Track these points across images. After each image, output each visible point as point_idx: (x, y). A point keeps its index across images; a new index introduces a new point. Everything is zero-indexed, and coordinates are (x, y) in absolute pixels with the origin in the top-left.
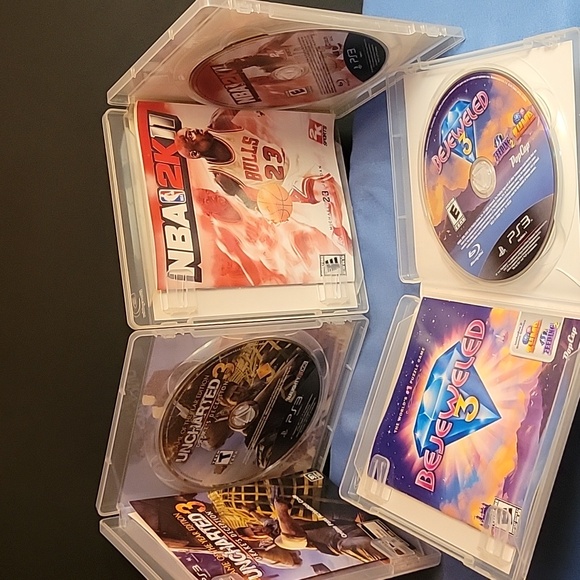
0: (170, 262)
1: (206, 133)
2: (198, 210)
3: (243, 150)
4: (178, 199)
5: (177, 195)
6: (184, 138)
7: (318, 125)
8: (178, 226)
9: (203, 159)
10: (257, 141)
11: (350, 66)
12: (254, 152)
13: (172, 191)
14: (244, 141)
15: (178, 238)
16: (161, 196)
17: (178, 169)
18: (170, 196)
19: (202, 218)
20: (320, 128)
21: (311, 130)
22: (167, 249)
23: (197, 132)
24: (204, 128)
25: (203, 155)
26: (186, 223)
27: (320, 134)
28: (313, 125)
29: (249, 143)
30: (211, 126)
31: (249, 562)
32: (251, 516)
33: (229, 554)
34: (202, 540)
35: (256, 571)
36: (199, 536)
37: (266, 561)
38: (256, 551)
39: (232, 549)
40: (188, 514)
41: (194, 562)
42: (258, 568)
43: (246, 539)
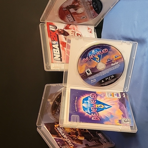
0: (54, 56)
1: (63, 30)
2: (61, 46)
3: (72, 34)
4: (56, 43)
5: (56, 42)
6: (58, 31)
7: (90, 29)
8: (56, 49)
9: (62, 35)
10: (75, 32)
11: (95, 9)
12: (75, 34)
13: (55, 41)
14: (72, 32)
15: (56, 51)
16: (52, 42)
17: (56, 37)
18: (54, 42)
19: (62, 48)
20: (90, 30)
21: (88, 30)
22: (53, 54)
23: (61, 29)
24: (62, 28)
25: (62, 34)
26: (58, 48)
27: (91, 31)
28: (89, 29)
29: (73, 32)
30: (64, 28)
31: (71, 142)
32: (72, 130)
33: (66, 140)
34: (60, 135)
35: (72, 145)
36: (60, 134)
37: (75, 142)
38: (73, 139)
39: (67, 138)
40: (57, 128)
41: (58, 141)
42: (73, 144)
43: (70, 136)
